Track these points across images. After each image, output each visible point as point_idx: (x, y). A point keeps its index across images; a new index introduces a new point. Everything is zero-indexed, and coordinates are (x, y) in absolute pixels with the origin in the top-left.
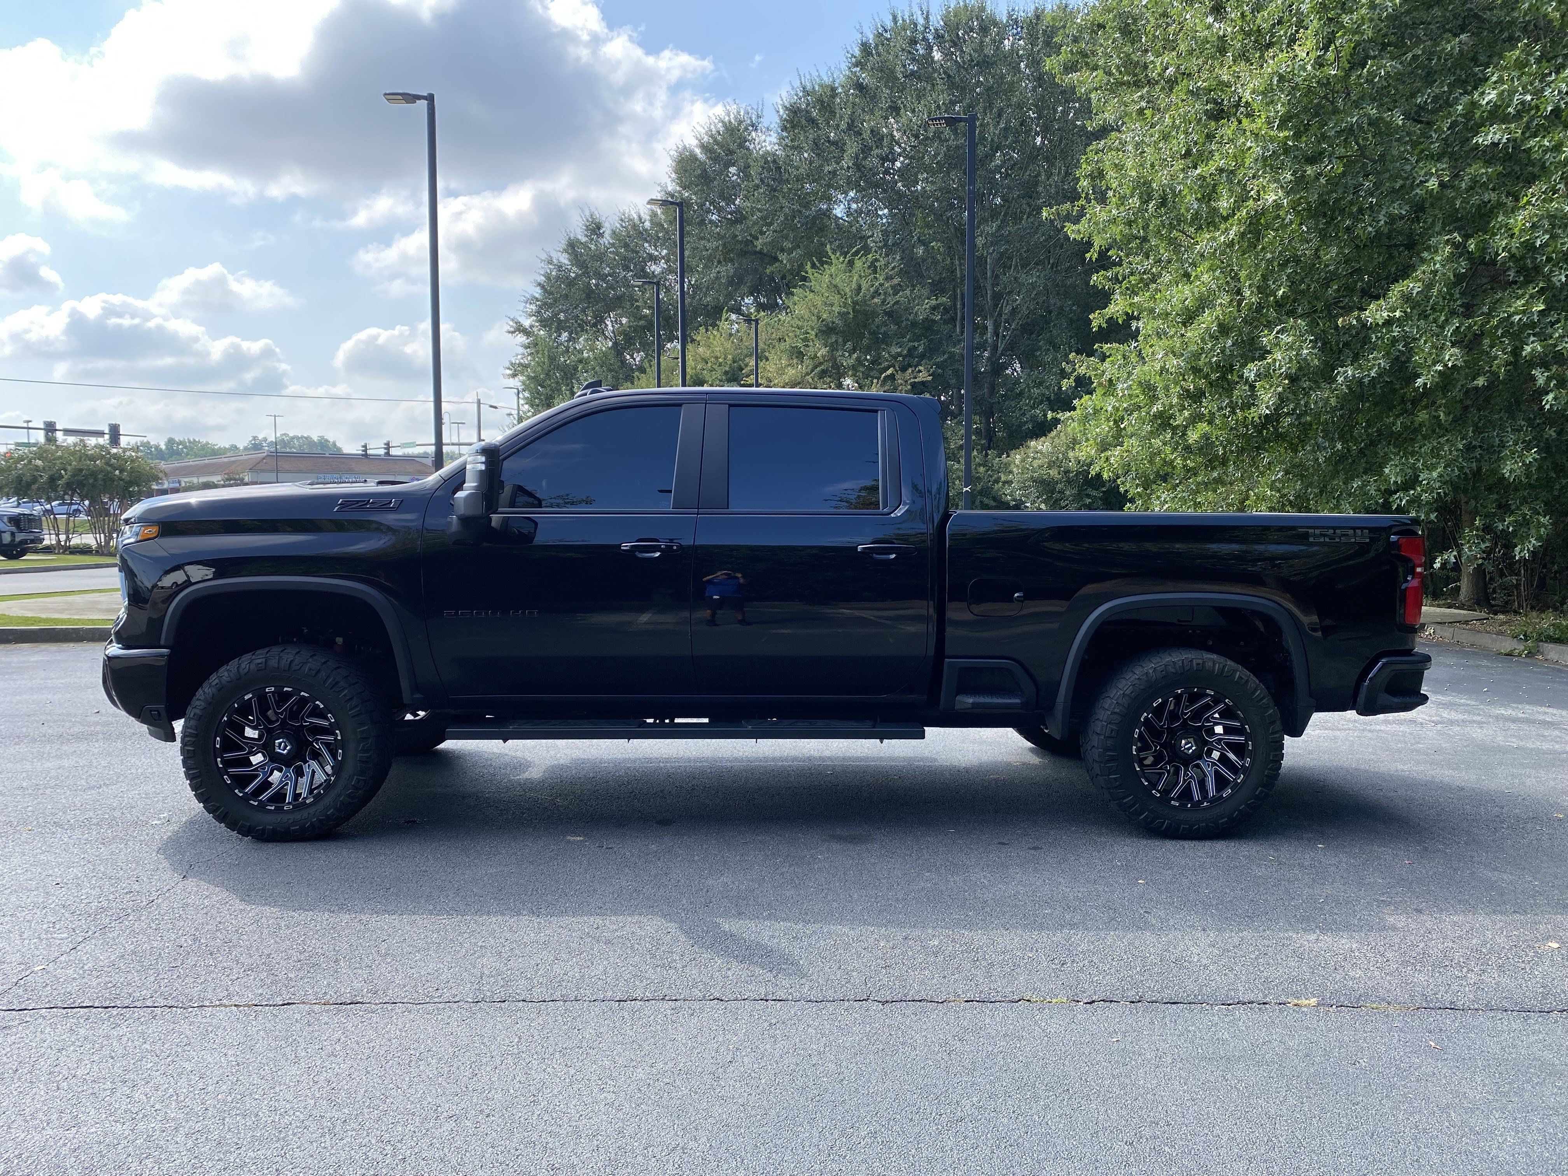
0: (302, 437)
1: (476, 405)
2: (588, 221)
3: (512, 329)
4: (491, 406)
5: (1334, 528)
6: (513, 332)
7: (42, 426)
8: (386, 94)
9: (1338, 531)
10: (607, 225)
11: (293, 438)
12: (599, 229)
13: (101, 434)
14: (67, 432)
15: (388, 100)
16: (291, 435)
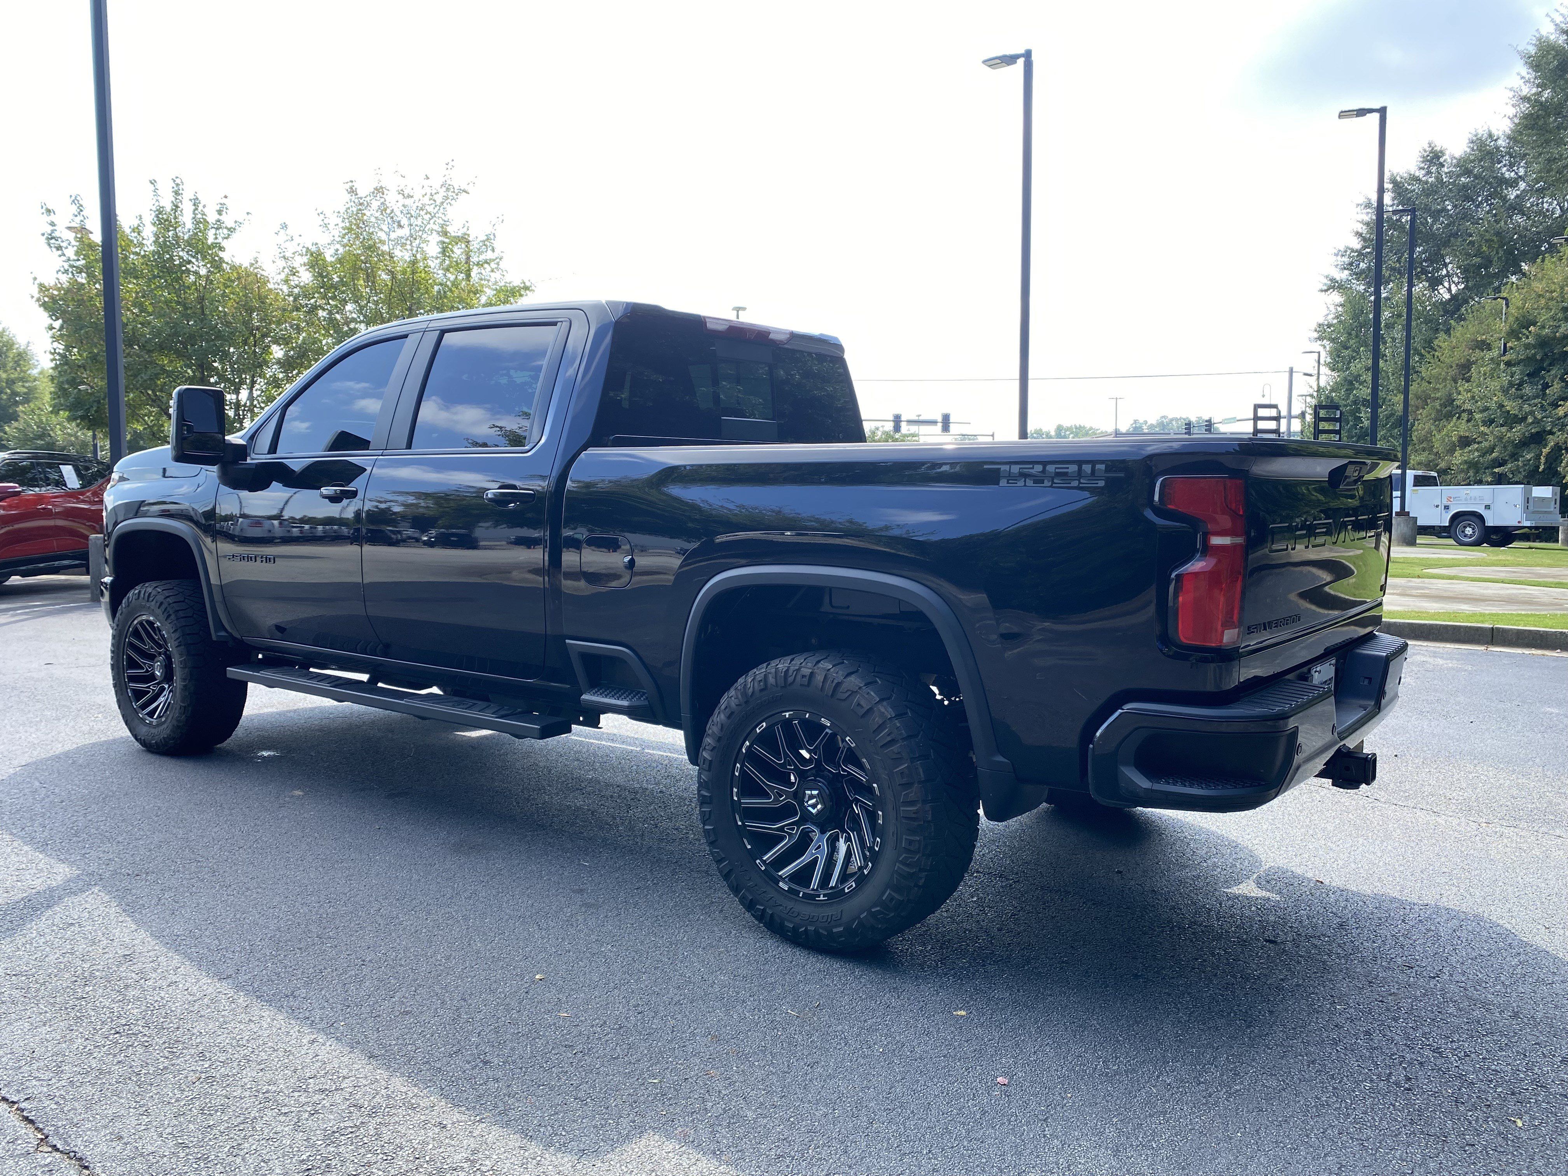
0: (1181, 418)
1: (1287, 375)
2: (1425, 151)
3: (1326, 288)
4: (1306, 374)
5: (1045, 464)
6: (1326, 291)
7: (892, 418)
8: (984, 62)
9: (1051, 468)
10: (1447, 153)
11: (1172, 420)
12: (1438, 158)
13: (934, 422)
14: (910, 422)
15: (989, 66)
16: (1170, 417)
